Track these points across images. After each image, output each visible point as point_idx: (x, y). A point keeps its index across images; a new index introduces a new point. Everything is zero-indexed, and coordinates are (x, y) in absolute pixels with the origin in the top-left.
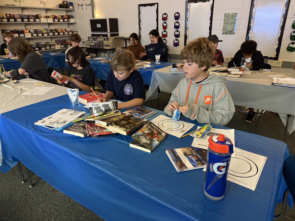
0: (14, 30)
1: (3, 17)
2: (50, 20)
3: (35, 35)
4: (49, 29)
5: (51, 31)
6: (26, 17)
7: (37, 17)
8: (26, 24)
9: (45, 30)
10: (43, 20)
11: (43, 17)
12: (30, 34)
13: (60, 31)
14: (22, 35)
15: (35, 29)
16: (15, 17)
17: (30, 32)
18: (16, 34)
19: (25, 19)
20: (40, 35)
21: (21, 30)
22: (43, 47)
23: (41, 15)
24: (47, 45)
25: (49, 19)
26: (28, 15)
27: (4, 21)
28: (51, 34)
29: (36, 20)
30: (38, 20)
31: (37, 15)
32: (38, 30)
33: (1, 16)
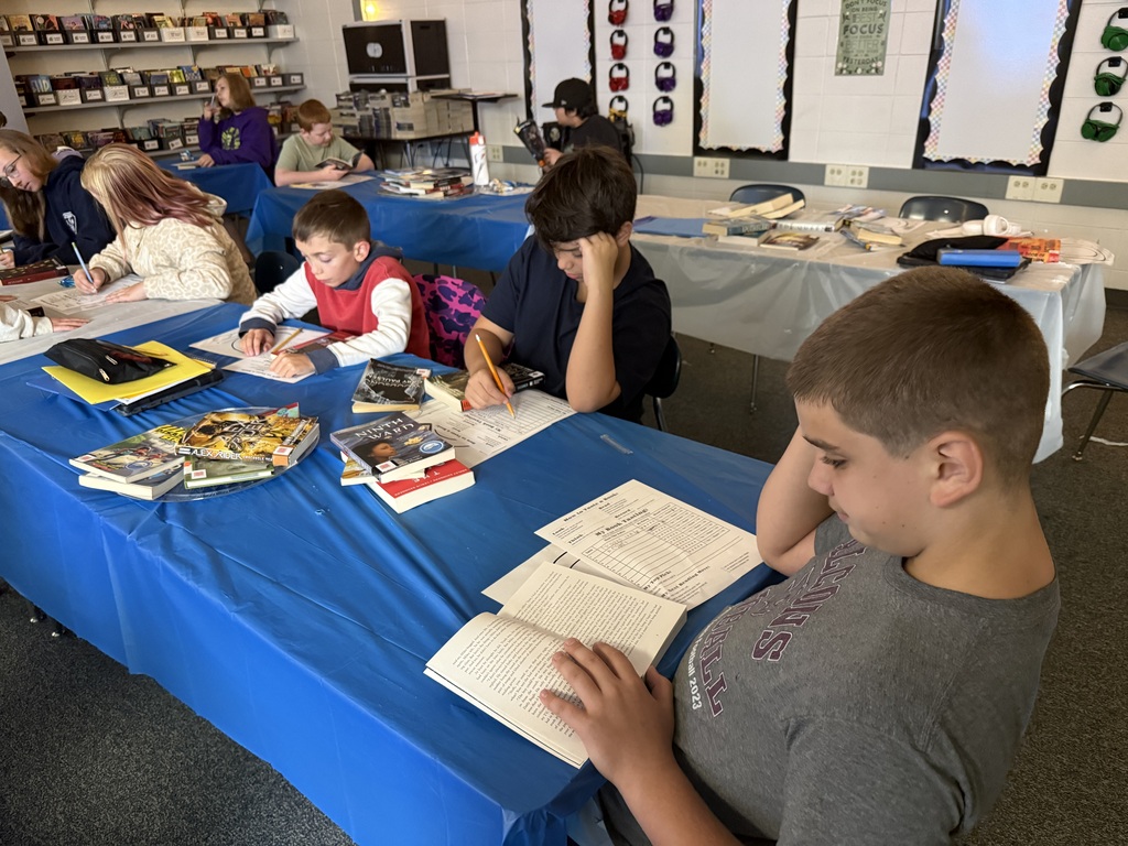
0: (66, 74)
1: (20, 28)
2: (198, 35)
3: (143, 92)
4: (195, 69)
5: (203, 74)
6: (105, 26)
7: (148, 22)
8: (110, 53)
9: (181, 71)
10: (171, 35)
11: (169, 22)
12: (125, 87)
14: (93, 92)
15: (142, 69)
16: (67, 25)
17: (124, 82)
18: (72, 91)
19: (104, 31)
20: (162, 91)
21: (91, 74)
22: (175, 138)
23: (162, 14)
24: (189, 129)
25: (191, 30)
26: (115, 19)
27: (27, 43)
28: (204, 86)
29: (146, 34)
30: (150, 35)
31: (150, 16)
32: (153, 73)
33: (15, 26)
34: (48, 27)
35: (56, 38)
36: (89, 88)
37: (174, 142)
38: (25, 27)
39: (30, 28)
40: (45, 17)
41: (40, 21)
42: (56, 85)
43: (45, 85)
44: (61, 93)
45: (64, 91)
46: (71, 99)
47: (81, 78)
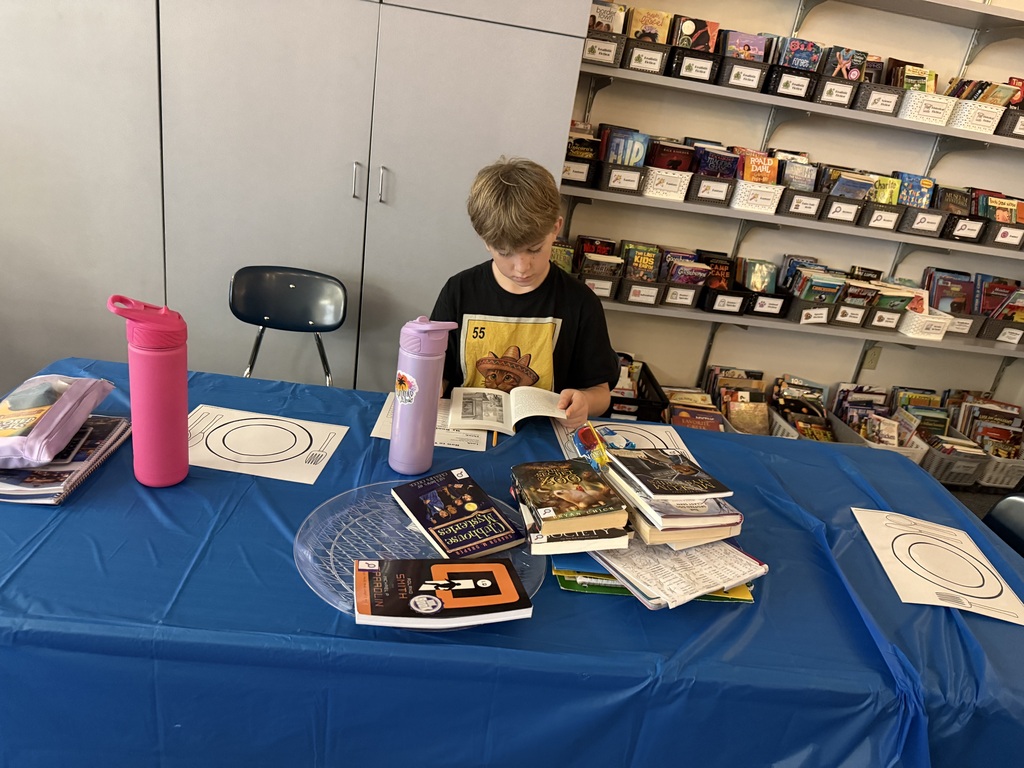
0: (687, 141)
1: (645, 34)
2: (977, 120)
3: (808, 205)
4: (927, 185)
5: (939, 197)
6: (804, 63)
7: (891, 75)
8: (785, 117)
9: (898, 182)
10: (924, 109)
11: (930, 83)
12: (780, 189)
13: (1000, 216)
14: (714, 185)
15: (825, 161)
16: (733, 47)
17: (780, 178)
18: (678, 174)
19: (799, 72)
20: (844, 211)
21: (731, 149)
22: (820, 304)
23: (921, 66)
24: (853, 296)
25: (971, 107)
26: (831, 53)
27: (643, 65)
28: (931, 222)
29: (875, 95)
30: (881, 101)
31: (896, 64)
32: (845, 175)
33: (637, 27)
34: (696, 43)
35: (698, 68)
36: (712, 176)
37: (812, 312)
38: (654, 36)
39: (662, 39)
40: (700, 24)
41: (688, 28)
42: (658, 155)
43: (636, 151)
44: (657, 173)
45: (663, 172)
46: (669, 186)
47: (707, 153)
